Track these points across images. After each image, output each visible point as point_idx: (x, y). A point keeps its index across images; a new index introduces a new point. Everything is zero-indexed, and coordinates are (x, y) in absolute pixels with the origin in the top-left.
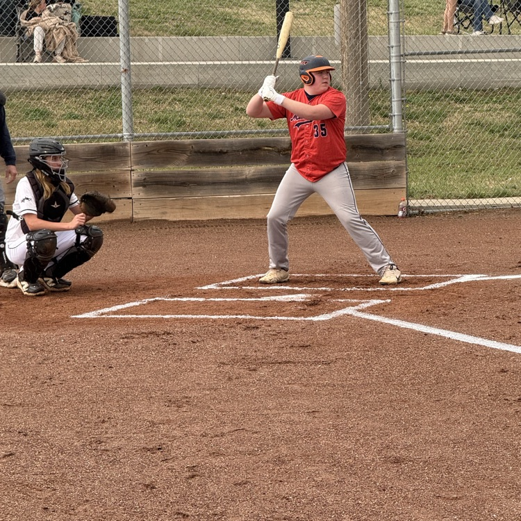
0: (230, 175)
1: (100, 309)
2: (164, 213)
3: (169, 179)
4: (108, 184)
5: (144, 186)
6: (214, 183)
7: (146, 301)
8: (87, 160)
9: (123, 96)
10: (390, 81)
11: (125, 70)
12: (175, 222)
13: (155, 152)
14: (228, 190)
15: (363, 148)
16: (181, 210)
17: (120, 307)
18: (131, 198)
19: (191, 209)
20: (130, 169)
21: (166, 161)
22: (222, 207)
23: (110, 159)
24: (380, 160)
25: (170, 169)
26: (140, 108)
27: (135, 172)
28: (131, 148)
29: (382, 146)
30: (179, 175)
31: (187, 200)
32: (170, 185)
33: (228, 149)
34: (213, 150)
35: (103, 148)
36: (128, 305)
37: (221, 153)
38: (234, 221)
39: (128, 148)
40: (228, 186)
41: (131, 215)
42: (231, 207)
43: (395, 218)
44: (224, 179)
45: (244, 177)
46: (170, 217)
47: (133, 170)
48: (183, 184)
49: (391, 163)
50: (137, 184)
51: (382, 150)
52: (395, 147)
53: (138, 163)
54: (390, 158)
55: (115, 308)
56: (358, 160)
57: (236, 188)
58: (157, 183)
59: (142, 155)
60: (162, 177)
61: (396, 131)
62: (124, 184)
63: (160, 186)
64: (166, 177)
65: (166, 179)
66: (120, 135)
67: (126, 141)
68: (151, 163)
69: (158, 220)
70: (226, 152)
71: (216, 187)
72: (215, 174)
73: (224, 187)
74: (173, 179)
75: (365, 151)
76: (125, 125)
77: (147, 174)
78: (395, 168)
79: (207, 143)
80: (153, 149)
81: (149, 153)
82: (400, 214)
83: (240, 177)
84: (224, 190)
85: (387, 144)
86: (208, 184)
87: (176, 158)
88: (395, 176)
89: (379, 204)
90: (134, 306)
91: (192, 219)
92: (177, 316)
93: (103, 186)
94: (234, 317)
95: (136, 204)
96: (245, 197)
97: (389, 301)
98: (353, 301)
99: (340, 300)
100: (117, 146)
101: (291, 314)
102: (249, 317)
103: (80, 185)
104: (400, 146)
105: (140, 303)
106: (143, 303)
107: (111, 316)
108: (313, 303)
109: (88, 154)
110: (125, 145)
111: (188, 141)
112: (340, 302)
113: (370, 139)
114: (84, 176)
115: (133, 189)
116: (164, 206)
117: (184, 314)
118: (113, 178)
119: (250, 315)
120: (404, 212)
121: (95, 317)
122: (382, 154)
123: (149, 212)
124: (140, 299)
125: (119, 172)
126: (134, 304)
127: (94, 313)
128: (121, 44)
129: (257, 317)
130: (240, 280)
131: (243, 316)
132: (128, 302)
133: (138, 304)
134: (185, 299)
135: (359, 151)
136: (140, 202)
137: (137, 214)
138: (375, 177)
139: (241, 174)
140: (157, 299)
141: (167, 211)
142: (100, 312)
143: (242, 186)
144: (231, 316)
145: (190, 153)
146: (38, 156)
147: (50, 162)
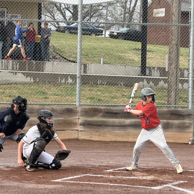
0: (120, 123)
1: (63, 178)
2: (91, 137)
3: (94, 123)
4: (69, 124)
5: (84, 125)
6: (113, 126)
7: (82, 175)
8: (61, 113)
9: (77, 88)
10: (188, 87)
11: (79, 77)
12: (95, 141)
13: (89, 112)
14: (118, 129)
15: (176, 114)
16: (98, 136)
17: (72, 177)
18: (78, 130)
19: (103, 136)
20: (78, 118)
21: (93, 115)
22: (115, 136)
23: (70, 113)
24: (183, 120)
25: (95, 119)
26: (84, 92)
28: (79, 109)
29: (183, 114)
30: (98, 122)
31: (101, 132)
32: (95, 126)
33: (119, 112)
34: (113, 112)
35: (67, 109)
36: (75, 177)
37: (116, 113)
38: (120, 142)
41: (77, 137)
42: (119, 136)
43: (188, 144)
44: (117, 124)
45: (125, 124)
46: (94, 139)
47: (79, 119)
48: (100, 125)
49: (187, 121)
51: (183, 116)
52: (189, 115)
53: (82, 116)
54: (187, 119)
55: (69, 178)
56: (173, 119)
57: (122, 128)
58: (89, 124)
60: (91, 122)
61: (190, 108)
62: (75, 124)
63: (90, 126)
64: (93, 122)
66: (75, 104)
67: (77, 106)
68: (87, 116)
69: (88, 140)
70: (119, 113)
71: (114, 127)
72: (113, 122)
73: (116, 127)
74: (96, 123)
75: (176, 116)
76: (77, 100)
77: (85, 121)
78: (189, 124)
79: (111, 109)
80: (88, 110)
81: (86, 112)
82: (190, 143)
83: (124, 124)
84: (117, 129)
85: (186, 114)
86: (110, 126)
87: (98, 115)
88: (188, 127)
89: (181, 138)
90: (78, 177)
91: (103, 140)
92: (96, 183)
93: (66, 124)
94: (120, 185)
95: (80, 133)
96: (125, 132)
97: (186, 181)
98: (171, 181)
99: (165, 180)
100: (73, 108)
101: (144, 185)
102: (126, 185)
103: (57, 123)
104: (191, 115)
105: (80, 176)
106: (82, 176)
107: (67, 181)
108: (154, 181)
109: (61, 111)
110: (77, 108)
111: (103, 108)
112: (165, 181)
113: (178, 111)
114: (59, 120)
115: (79, 126)
116: (91, 134)
117: (99, 182)
118: (71, 121)
119: (127, 184)
120: (191, 142)
121: (61, 181)
122: (184, 117)
123: (85, 136)
124: (80, 174)
125: (74, 119)
126: (78, 176)
127: (61, 179)
128: (78, 66)
129: (130, 186)
130: (123, 168)
131: (124, 185)
132: (75, 176)
133: (79, 176)
134: (99, 176)
135: (174, 116)
136: (81, 132)
137: (80, 137)
138: (180, 127)
139: (124, 123)
140: (87, 175)
141: (92, 136)
142: (63, 179)
143: (124, 128)
144: (119, 185)
145: (104, 113)
146: (43, 117)
147: (47, 120)
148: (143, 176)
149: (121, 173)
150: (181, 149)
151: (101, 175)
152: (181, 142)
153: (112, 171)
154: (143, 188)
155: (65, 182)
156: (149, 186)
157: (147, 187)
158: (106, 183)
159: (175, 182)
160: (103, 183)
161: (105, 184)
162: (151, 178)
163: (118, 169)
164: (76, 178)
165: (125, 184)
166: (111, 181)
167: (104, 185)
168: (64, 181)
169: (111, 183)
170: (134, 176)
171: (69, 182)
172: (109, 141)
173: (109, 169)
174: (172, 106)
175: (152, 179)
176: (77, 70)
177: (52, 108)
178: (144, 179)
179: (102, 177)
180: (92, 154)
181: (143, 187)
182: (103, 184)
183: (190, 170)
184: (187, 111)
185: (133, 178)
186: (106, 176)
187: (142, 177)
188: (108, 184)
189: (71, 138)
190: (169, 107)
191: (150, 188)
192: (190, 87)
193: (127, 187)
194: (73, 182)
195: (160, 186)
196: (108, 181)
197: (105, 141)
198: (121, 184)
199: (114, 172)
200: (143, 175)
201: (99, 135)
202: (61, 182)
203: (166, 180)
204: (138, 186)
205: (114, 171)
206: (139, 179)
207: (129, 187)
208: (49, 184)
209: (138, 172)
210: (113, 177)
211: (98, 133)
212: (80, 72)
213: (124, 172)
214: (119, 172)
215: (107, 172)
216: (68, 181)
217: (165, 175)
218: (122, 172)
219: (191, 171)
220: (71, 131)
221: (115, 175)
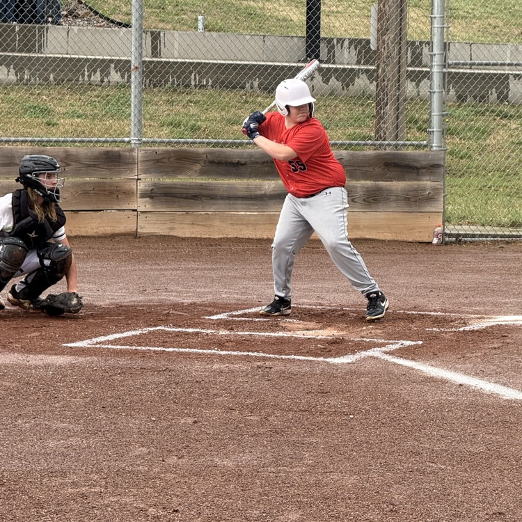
0: (247, 189)
1: (96, 337)
2: (172, 229)
3: (179, 191)
4: (111, 193)
5: (151, 197)
6: (229, 198)
7: (146, 330)
8: (89, 166)
9: (133, 96)
10: (430, 92)
11: (136, 68)
12: (183, 239)
13: (165, 160)
14: (244, 206)
15: (397, 165)
16: (191, 226)
17: (117, 336)
18: (136, 210)
19: (203, 225)
20: (136, 177)
21: (176, 170)
22: (237, 224)
23: (115, 166)
24: (415, 180)
25: (181, 180)
26: (152, 108)
27: (143, 181)
28: (139, 154)
29: (418, 165)
30: (191, 187)
31: (198, 215)
32: (181, 197)
33: (247, 160)
34: (230, 160)
35: (107, 153)
36: (126, 334)
37: (238, 164)
38: (249, 240)
39: (135, 154)
40: (244, 202)
41: (134, 229)
42: (247, 224)
43: (430, 245)
44: (240, 194)
45: (263, 192)
46: (180, 233)
47: (140, 179)
48: (195, 197)
49: (427, 183)
50: (144, 195)
51: (417, 168)
52: (433, 166)
53: (146, 171)
54: (426, 178)
55: (111, 337)
56: (390, 179)
57: (253, 204)
58: (166, 195)
59: (151, 163)
60: (172, 188)
61: (434, 149)
62: (129, 194)
63: (168, 198)
64: (175, 188)
65: (176, 191)
66: (127, 139)
67: (133, 146)
68: (162, 172)
69: (164, 236)
70: (245, 164)
71: (231, 202)
72: (231, 188)
73: (240, 202)
74: (184, 191)
75: (399, 170)
76: (133, 129)
77: (154, 184)
78: (432, 190)
79: (224, 152)
80: (162, 156)
81: (158, 161)
82: (435, 241)
83: (258, 193)
84: (240, 206)
85: (424, 163)
86: (223, 198)
87: (188, 168)
88: (430, 199)
89: (411, 229)
90: (133, 336)
91: (203, 237)
92: (181, 350)
93: (105, 195)
94: (246, 353)
95: (141, 217)
96: (262, 215)
97: (421, 343)
98: (380, 341)
99: (365, 339)
100: (123, 151)
101: (309, 353)
102: (261, 354)
103: (80, 193)
104: (439, 166)
105: (140, 332)
106: (144, 332)
107: (106, 346)
108: (335, 342)
109: (90, 159)
110: (132, 150)
111: (202, 150)
112: (366, 342)
113: (404, 157)
114: (85, 184)
115: (138, 200)
116: (172, 221)
117: (189, 347)
118: (117, 187)
119: (264, 352)
120: (439, 239)
121: (89, 346)
122: (418, 174)
123: (156, 226)
124: (140, 327)
125: (124, 181)
126: (134, 333)
127: (89, 341)
128: (133, 39)
129: (271, 356)
130: (253, 310)
131: (255, 354)
132: (127, 331)
133: (138, 333)
134: (191, 330)
135: (392, 169)
136: (145, 215)
137: (142, 228)
138: (409, 198)
139: (260, 189)
140: (159, 328)
141: (175, 226)
142: (95, 340)
143: (261, 202)
144: (242, 353)
145: (204, 163)
146: (30, 173)
147: (43, 180)
148: (308, 330)
149: (249, 322)
150: (412, 256)
151: (197, 328)
152: (410, 240)
153: (225, 317)
154: (307, 361)
155: (100, 348)
156: (321, 356)
157: (315, 359)
158: (209, 349)
159: (392, 344)
160: (201, 349)
161: (205, 351)
162: (329, 336)
163: (240, 312)
164: (129, 337)
165: (258, 351)
166: (221, 344)
167: (204, 354)
168: (98, 346)
169: (223, 350)
170: (284, 329)
171: (110, 346)
172: (221, 239)
173: (217, 313)
174: (386, 142)
175: (331, 336)
176: (131, 48)
177: (66, 152)
178: (309, 339)
179: (197, 333)
180: (174, 272)
181: (307, 358)
182: (201, 351)
183: (432, 313)
184: (426, 156)
185: (281, 334)
186: (209, 331)
187: (304, 332)
188: (213, 351)
189: (117, 231)
190: (381, 145)
191: (325, 362)
192: (434, 92)
193: (264, 359)
194: (122, 347)
195: (351, 356)
196: (215, 343)
197: (210, 238)
198: (248, 351)
199: (230, 321)
200: (307, 327)
201: (193, 224)
202: (88, 348)
203: (368, 340)
204: (292, 357)
205: (230, 319)
206: (296, 338)
207: (270, 358)
208: (56, 354)
209: (295, 320)
210: (228, 333)
211: (189, 218)
212: (140, 55)
213: (257, 320)
214: (243, 319)
215: (213, 320)
216: (108, 344)
217: (365, 326)
218: (251, 319)
219: (435, 314)
220: (117, 212)
221: (232, 329)
